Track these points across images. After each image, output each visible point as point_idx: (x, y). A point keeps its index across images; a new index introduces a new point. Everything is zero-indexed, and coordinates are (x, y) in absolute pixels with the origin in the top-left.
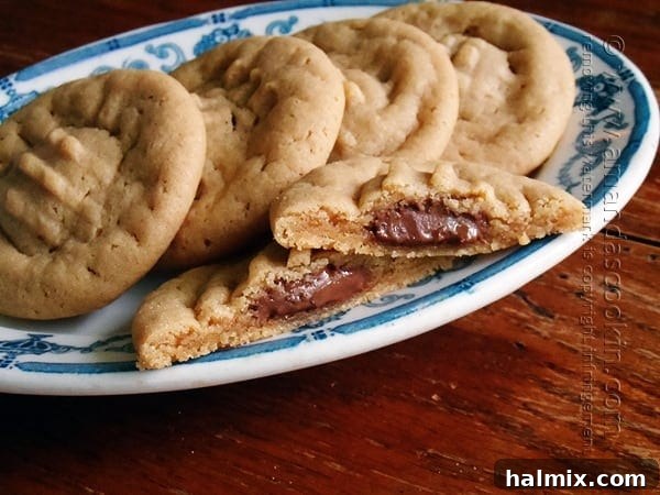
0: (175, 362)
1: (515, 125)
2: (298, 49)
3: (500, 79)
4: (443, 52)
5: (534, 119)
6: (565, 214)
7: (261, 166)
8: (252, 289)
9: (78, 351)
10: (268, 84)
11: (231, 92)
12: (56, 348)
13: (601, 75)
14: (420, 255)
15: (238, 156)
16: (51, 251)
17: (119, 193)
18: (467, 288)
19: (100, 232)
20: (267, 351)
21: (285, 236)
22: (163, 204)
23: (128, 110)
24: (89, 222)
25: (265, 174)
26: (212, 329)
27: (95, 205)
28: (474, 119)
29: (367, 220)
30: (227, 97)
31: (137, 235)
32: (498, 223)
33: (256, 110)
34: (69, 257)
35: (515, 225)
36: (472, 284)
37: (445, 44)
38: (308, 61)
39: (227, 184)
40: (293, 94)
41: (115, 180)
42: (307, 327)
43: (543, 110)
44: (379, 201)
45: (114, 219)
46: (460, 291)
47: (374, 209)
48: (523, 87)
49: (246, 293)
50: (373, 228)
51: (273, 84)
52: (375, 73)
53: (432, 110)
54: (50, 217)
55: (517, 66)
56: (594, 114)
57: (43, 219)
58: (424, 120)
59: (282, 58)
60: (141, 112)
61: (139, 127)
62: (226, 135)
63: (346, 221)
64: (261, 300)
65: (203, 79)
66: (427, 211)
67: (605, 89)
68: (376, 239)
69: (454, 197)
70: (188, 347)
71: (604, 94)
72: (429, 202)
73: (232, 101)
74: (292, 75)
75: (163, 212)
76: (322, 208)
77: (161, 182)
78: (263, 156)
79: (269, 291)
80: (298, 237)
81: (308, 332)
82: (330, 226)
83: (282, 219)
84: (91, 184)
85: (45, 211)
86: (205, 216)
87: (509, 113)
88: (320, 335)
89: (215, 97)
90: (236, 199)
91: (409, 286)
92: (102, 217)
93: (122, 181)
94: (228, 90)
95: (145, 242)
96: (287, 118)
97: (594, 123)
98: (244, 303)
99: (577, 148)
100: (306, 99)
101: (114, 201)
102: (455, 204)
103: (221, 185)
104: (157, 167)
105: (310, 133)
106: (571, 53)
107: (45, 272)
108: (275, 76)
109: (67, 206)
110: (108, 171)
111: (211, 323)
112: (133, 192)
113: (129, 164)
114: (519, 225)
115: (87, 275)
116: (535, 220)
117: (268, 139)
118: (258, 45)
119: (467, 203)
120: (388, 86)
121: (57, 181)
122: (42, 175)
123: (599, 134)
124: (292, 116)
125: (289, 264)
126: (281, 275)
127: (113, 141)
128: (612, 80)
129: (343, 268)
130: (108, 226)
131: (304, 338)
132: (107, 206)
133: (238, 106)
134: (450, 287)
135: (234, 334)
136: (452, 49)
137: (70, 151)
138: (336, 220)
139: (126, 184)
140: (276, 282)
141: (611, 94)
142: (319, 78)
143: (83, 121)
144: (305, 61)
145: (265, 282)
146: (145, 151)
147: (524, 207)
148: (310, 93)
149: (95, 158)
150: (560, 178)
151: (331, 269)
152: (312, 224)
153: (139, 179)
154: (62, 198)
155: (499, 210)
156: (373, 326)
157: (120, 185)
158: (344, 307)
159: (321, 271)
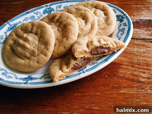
0: (60, 80)
1: (107, 26)
2: (68, 15)
3: (103, 17)
4: (92, 12)
5: (111, 25)
6: (122, 45)
7: (66, 40)
8: (72, 66)
9: (39, 79)
10: (64, 23)
11: (56, 24)
12: (34, 78)
13: (120, 15)
14: (99, 56)
15: (61, 37)
16: (28, 59)
17: (40, 47)
18: (107, 61)
19: (38, 55)
20: (75, 76)
21: (77, 56)
22: (49, 49)
23: (38, 30)
24: (35, 53)
25: (67, 41)
26: (65, 74)
27: (36, 49)
28: (100, 25)
29: (90, 51)
30: (55, 25)
31: (46, 55)
32: (111, 49)
33: (62, 28)
34: (32, 60)
35: (114, 49)
36: (108, 60)
37: (92, 11)
38: (71, 18)
39: (60, 43)
40: (69, 25)
41: (39, 44)
42: (80, 70)
43: (112, 23)
44: (92, 47)
45: (40, 52)
46: (106, 61)
47: (91, 49)
48: (107, 18)
49: (71, 66)
50: (91, 52)
51: (65, 23)
52: (81, 18)
53: (94, 25)
54: (27, 52)
55: (106, 14)
56: (120, 23)
57: (26, 53)
58: (92, 28)
59: (65, 17)
60: (41, 30)
61: (41, 33)
62: (57, 33)
63: (87, 52)
64: (73, 67)
65: (49, 20)
66: (100, 48)
67: (122, 18)
68: (92, 54)
69: (104, 45)
70: (62, 77)
71: (121, 19)
72: (100, 46)
73: (56, 26)
74: (68, 21)
75: (50, 50)
76: (83, 50)
77: (48, 45)
78: (66, 38)
79: (74, 65)
80: (79, 56)
81: (81, 72)
82: (84, 53)
83: (76, 53)
84: (34, 45)
85: (26, 51)
86: (57, 50)
87: (106, 24)
88: (84, 72)
89: (53, 25)
90: (62, 46)
91: (96, 60)
92: (38, 52)
93: (40, 44)
94: (55, 23)
95: (47, 56)
96: (69, 30)
97: (121, 25)
98: (70, 68)
99: (118, 30)
100: (73, 26)
101: (39, 48)
102: (104, 46)
103: (58, 43)
104: (47, 42)
105: (74, 33)
106: (114, 10)
107: (28, 64)
108: (65, 21)
109: (30, 50)
110: (37, 42)
111: (65, 73)
112: (43, 47)
113: (41, 41)
114: (115, 48)
115: (37, 63)
116: (117, 47)
117: (66, 34)
118: (59, 14)
119: (106, 46)
120: (85, 21)
121: (28, 45)
122: (24, 44)
123: (122, 27)
124: (70, 29)
125: (77, 60)
126: (76, 62)
127: (36, 36)
128: (122, 16)
129: (86, 59)
130: (39, 54)
131: (81, 73)
132: (38, 49)
133: (58, 27)
134: (104, 61)
135: (69, 74)
136: (94, 11)
137: (29, 39)
138: (85, 52)
139: (41, 45)
140: (75, 64)
141: (123, 19)
142: (74, 21)
143: (28, 32)
144: (70, 18)
145: (73, 64)
146: (44, 38)
147: (115, 45)
148: (73, 25)
149: (34, 40)
150: (117, 36)
151: (84, 60)
152: (81, 53)
153: (43, 44)
154: (29, 49)
155: (111, 46)
156: (93, 69)
157: (40, 45)
158: (86, 66)
159: (82, 61)
